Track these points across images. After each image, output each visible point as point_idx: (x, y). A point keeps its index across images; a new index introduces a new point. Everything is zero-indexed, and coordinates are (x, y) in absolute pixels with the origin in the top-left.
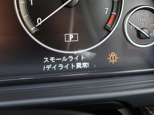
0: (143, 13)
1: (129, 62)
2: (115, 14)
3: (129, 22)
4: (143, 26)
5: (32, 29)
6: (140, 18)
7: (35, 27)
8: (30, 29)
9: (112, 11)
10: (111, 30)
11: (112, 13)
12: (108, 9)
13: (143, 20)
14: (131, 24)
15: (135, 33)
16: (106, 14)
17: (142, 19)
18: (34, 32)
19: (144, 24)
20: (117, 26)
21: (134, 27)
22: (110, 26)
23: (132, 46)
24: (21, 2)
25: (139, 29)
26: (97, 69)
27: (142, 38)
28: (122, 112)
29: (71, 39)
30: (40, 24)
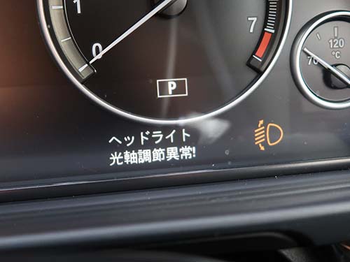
0: (336, 29)
1: (305, 143)
2: (273, 31)
3: (306, 50)
4: (338, 59)
5: (81, 70)
6: (331, 41)
7: (88, 63)
8: (77, 70)
9: (265, 26)
10: (262, 69)
11: (266, 29)
12: (255, 19)
13: (338, 45)
14: (309, 55)
15: (319, 75)
16: (251, 31)
17: (334, 43)
18: (85, 76)
19: (338, 55)
20: (278, 60)
21: (316, 61)
22: (261, 60)
23: (311, 104)
24: (54, 7)
25: (327, 66)
26: (233, 160)
27: (335, 88)
28: (291, 255)
29: (170, 92)
30: (99, 56)
